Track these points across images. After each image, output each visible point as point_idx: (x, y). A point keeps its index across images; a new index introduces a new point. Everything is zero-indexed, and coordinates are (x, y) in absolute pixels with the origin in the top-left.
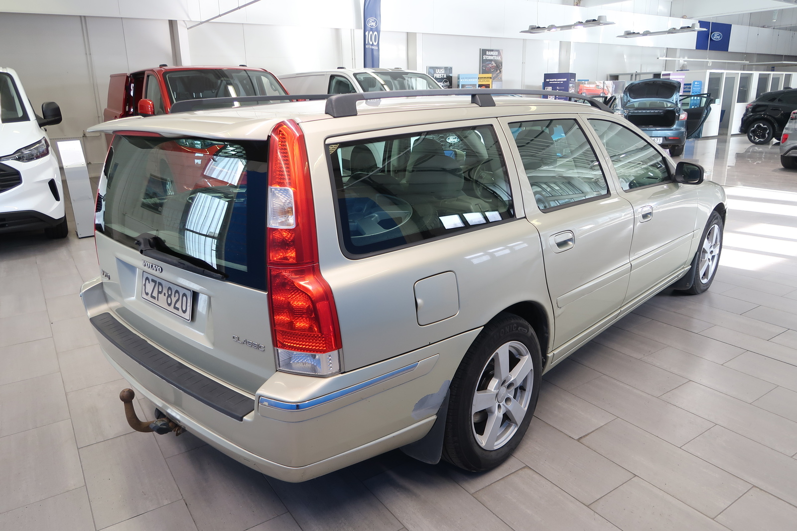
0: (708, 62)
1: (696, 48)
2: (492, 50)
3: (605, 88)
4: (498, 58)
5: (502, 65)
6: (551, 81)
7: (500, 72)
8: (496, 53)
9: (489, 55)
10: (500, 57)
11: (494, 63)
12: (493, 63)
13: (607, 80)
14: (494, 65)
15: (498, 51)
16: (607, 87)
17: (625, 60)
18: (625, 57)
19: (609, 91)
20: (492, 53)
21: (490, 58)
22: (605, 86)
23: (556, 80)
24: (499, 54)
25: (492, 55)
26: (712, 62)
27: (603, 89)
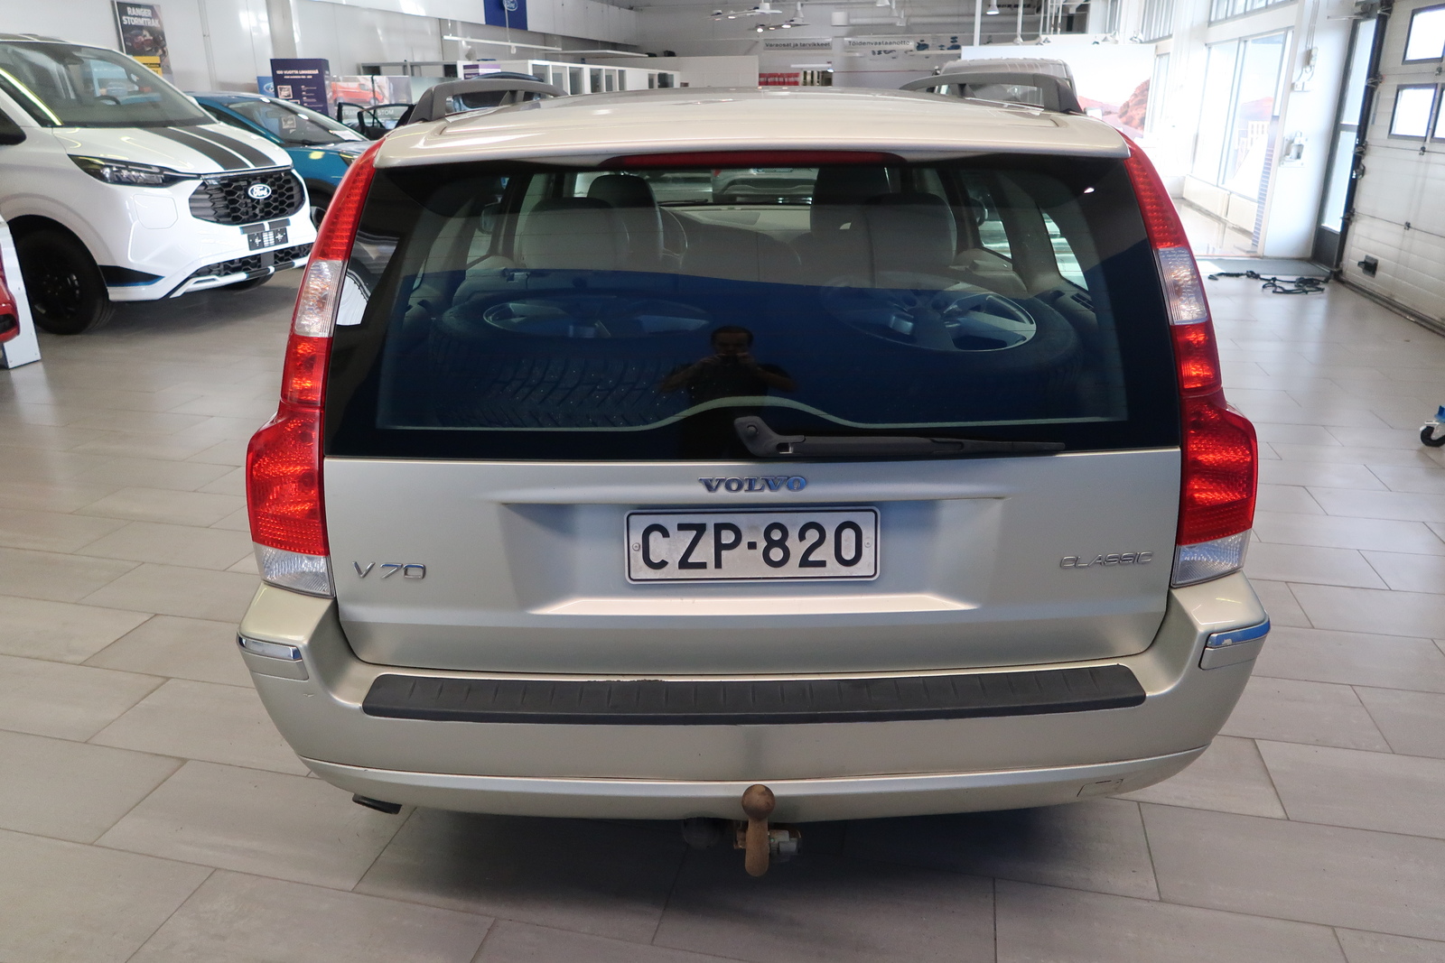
0: (510, 47)
1: (487, 23)
2: (138, 6)
3: (377, 89)
4: (154, 23)
5: (164, 39)
6: (287, 75)
7: (164, 52)
8: (147, 12)
9: (134, 16)
10: (157, 21)
11: (148, 35)
12: (145, 32)
13: (359, 74)
14: (149, 37)
15: (150, 7)
16: (379, 87)
17: (381, 38)
18: (379, 32)
19: (384, 96)
20: (138, 11)
21: (136, 22)
22: (376, 85)
23: (296, 72)
24: (154, 15)
25: (141, 17)
26: (516, 47)
27: (374, 91)
